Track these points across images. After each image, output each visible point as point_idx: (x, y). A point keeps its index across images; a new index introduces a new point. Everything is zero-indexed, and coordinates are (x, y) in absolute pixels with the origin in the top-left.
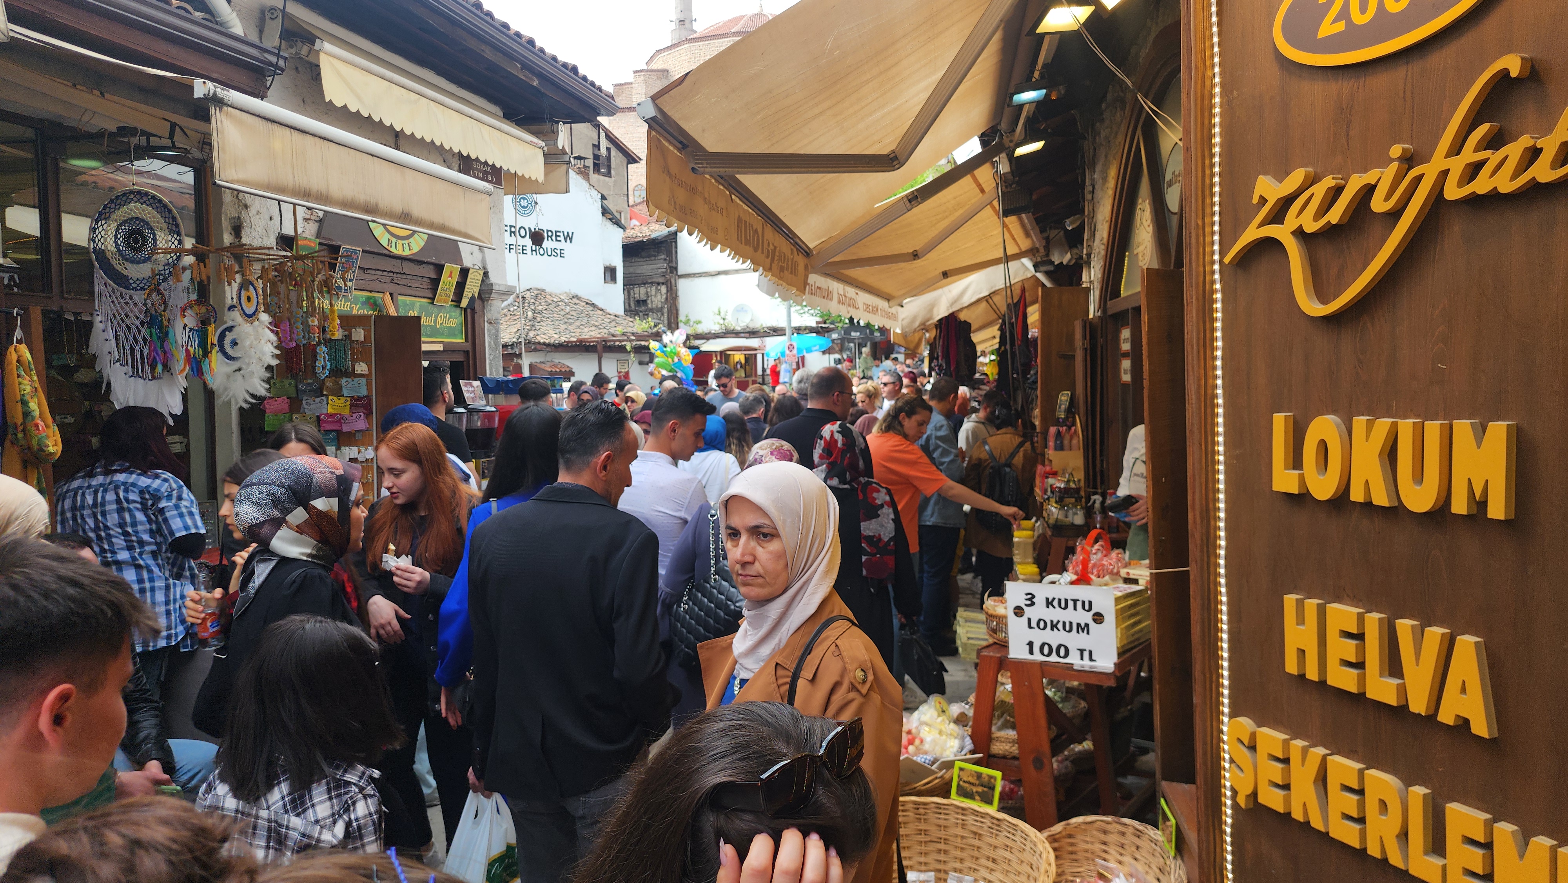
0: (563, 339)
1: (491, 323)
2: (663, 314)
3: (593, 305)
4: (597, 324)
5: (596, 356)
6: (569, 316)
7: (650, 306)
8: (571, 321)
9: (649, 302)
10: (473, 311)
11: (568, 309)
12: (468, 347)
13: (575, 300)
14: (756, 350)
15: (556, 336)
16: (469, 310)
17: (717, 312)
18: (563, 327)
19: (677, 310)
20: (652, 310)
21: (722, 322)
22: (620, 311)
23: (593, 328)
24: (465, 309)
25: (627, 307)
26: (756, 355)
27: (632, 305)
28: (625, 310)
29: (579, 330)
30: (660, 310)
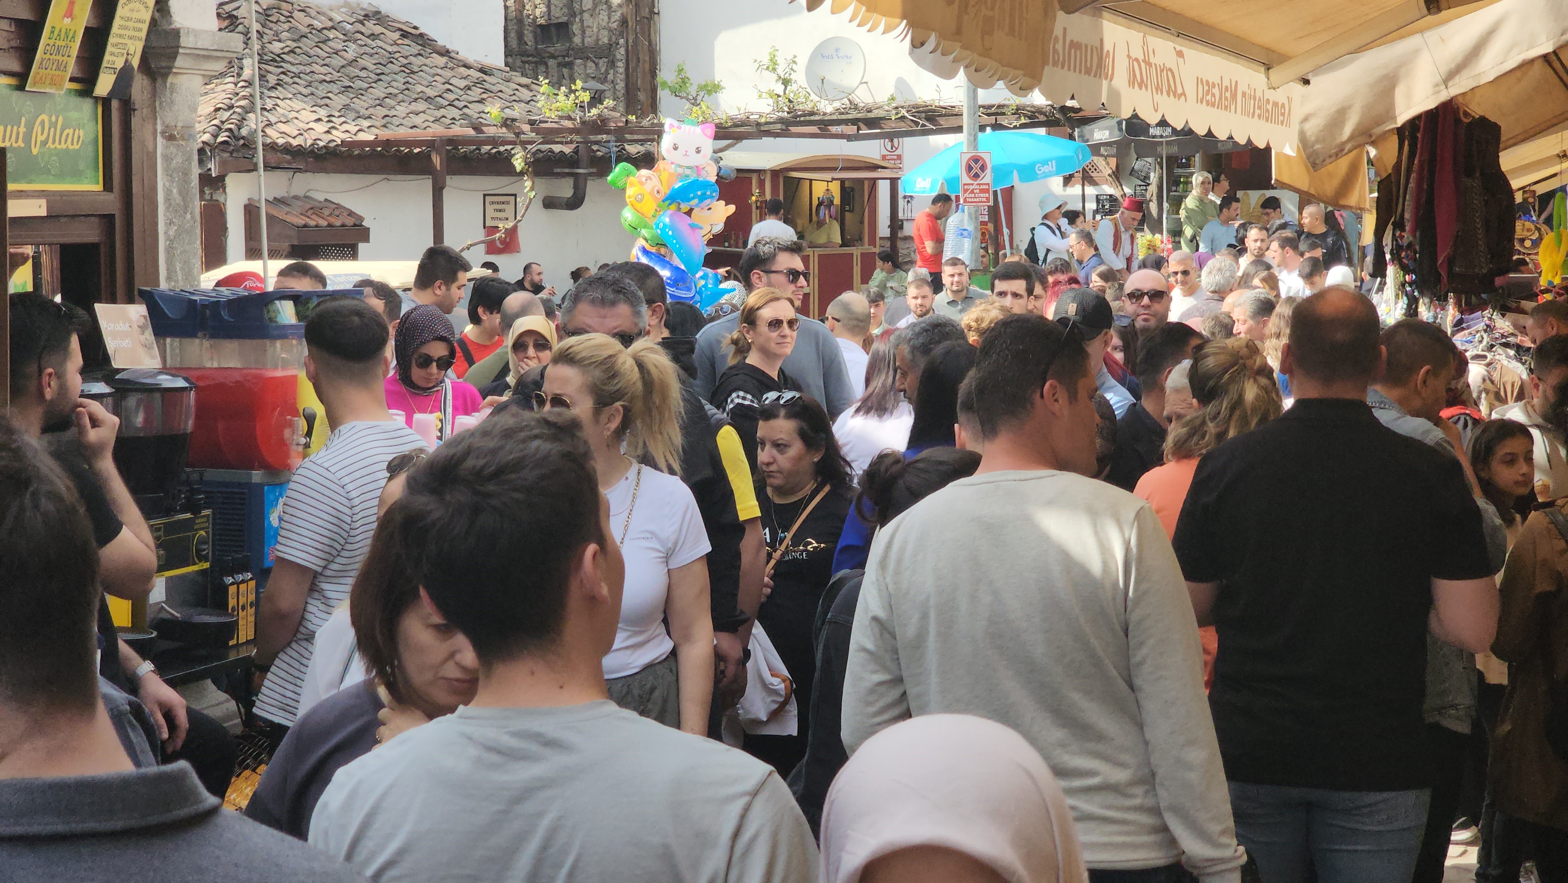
0: (338, 136)
1: (171, 138)
2: (612, 64)
3: (423, 40)
4: (430, 92)
5: (425, 184)
6: (353, 71)
7: (577, 40)
8: (358, 84)
9: (576, 28)
10: (127, 108)
11: (352, 50)
12: (111, 203)
13: (372, 27)
14: (875, 167)
15: (320, 128)
16: (115, 104)
17: (766, 61)
18: (339, 101)
19: (653, 54)
20: (583, 53)
21: (779, 89)
22: (496, 57)
23: (421, 106)
24: (106, 102)
25: (514, 43)
26: (874, 181)
27: (529, 38)
28: (508, 53)
29: (381, 111)
30: (606, 52)
